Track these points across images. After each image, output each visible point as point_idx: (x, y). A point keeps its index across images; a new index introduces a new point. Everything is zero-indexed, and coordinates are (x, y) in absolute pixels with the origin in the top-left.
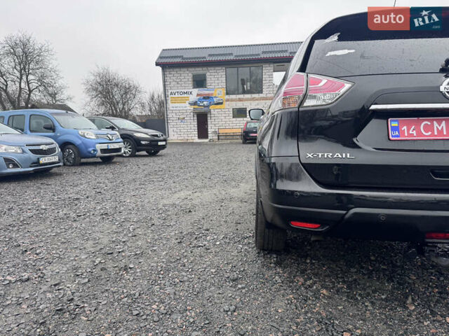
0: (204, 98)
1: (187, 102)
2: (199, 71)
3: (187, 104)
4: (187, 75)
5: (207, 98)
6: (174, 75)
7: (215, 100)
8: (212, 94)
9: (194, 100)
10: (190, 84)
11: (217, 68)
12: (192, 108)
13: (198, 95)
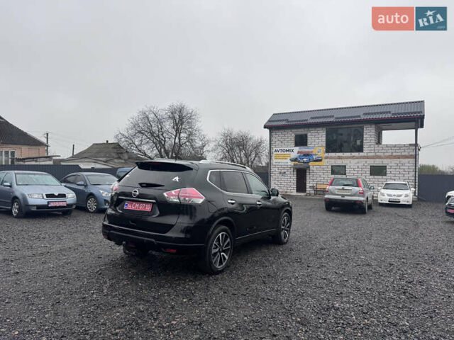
0: (304, 155)
1: (289, 158)
2: (301, 132)
3: (288, 161)
4: (290, 136)
5: (306, 155)
6: (279, 136)
7: (314, 157)
8: (312, 152)
9: (295, 157)
10: (293, 143)
11: (318, 129)
12: (292, 164)
13: (299, 152)
